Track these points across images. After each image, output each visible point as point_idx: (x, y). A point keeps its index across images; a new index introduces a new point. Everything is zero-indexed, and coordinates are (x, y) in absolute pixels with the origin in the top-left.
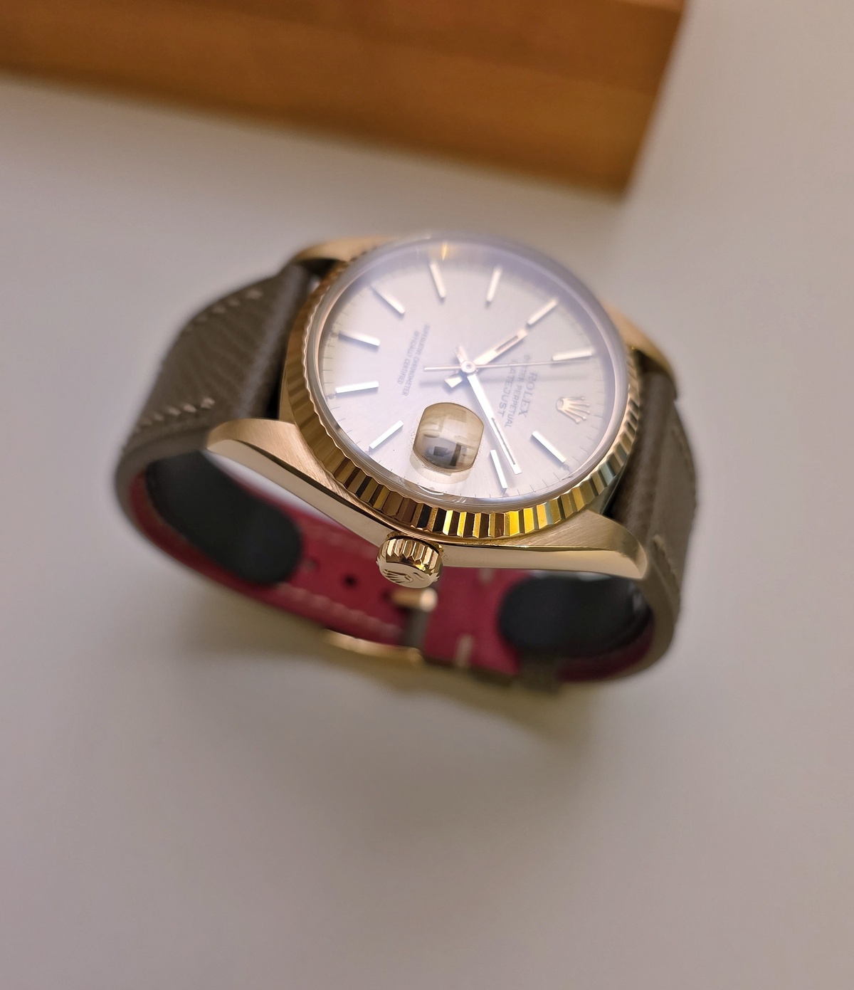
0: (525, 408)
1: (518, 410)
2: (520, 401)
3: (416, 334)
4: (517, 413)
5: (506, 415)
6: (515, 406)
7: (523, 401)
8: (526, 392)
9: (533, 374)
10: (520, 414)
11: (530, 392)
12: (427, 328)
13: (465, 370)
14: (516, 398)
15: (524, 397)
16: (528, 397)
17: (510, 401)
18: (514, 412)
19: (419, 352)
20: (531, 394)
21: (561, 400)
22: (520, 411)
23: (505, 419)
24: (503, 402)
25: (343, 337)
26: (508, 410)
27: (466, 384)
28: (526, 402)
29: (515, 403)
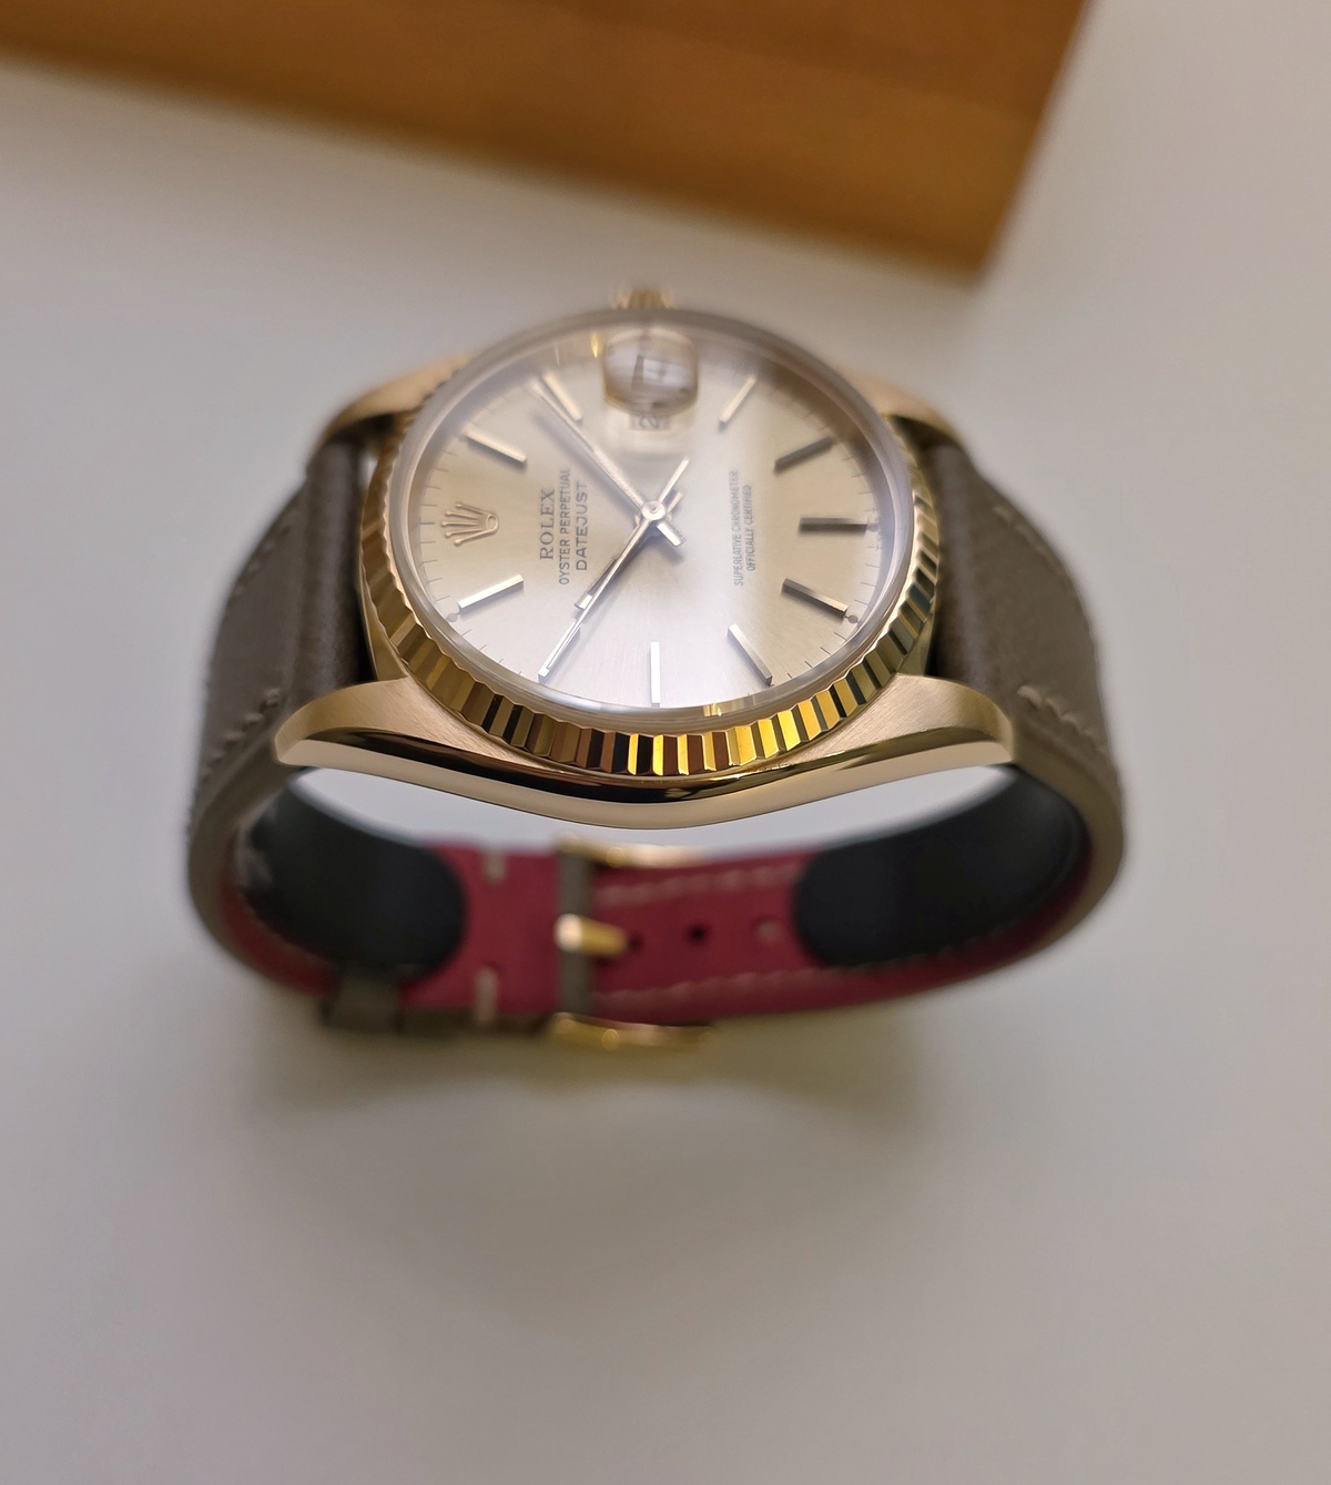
0: (547, 502)
1: (556, 496)
2: (557, 511)
4: (557, 493)
5: (573, 486)
6: (564, 500)
7: (552, 513)
10: (552, 493)
11: (545, 529)
14: (564, 514)
15: (552, 519)
16: (546, 519)
17: (573, 507)
18: (562, 492)
20: (543, 525)
22: (552, 497)
23: (572, 479)
24: (582, 503)
26: (572, 492)
28: (548, 513)
29: (563, 507)
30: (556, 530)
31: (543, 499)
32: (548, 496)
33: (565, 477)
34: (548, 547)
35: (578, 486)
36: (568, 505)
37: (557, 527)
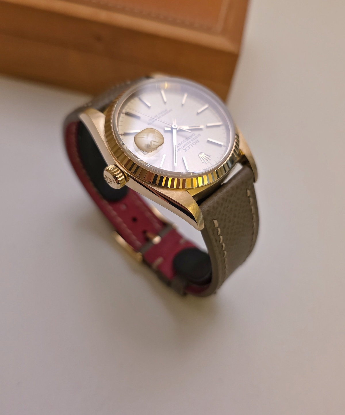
0: (187, 149)
1: (184, 148)
2: (187, 146)
3: (166, 110)
4: (183, 149)
5: (179, 148)
6: (184, 147)
8: (191, 145)
9: (197, 140)
10: (184, 150)
12: (171, 110)
13: (173, 127)
14: (186, 144)
15: (189, 146)
17: (183, 144)
19: (163, 115)
20: (192, 146)
21: (202, 153)
22: (185, 149)
24: (181, 144)
25: (140, 99)
26: (181, 147)
27: (171, 132)
29: (185, 146)
30: (191, 143)
31: (187, 150)
32: (185, 150)
33: (178, 150)
34: (196, 142)
35: (178, 147)
36: (184, 145)
37: (190, 144)
